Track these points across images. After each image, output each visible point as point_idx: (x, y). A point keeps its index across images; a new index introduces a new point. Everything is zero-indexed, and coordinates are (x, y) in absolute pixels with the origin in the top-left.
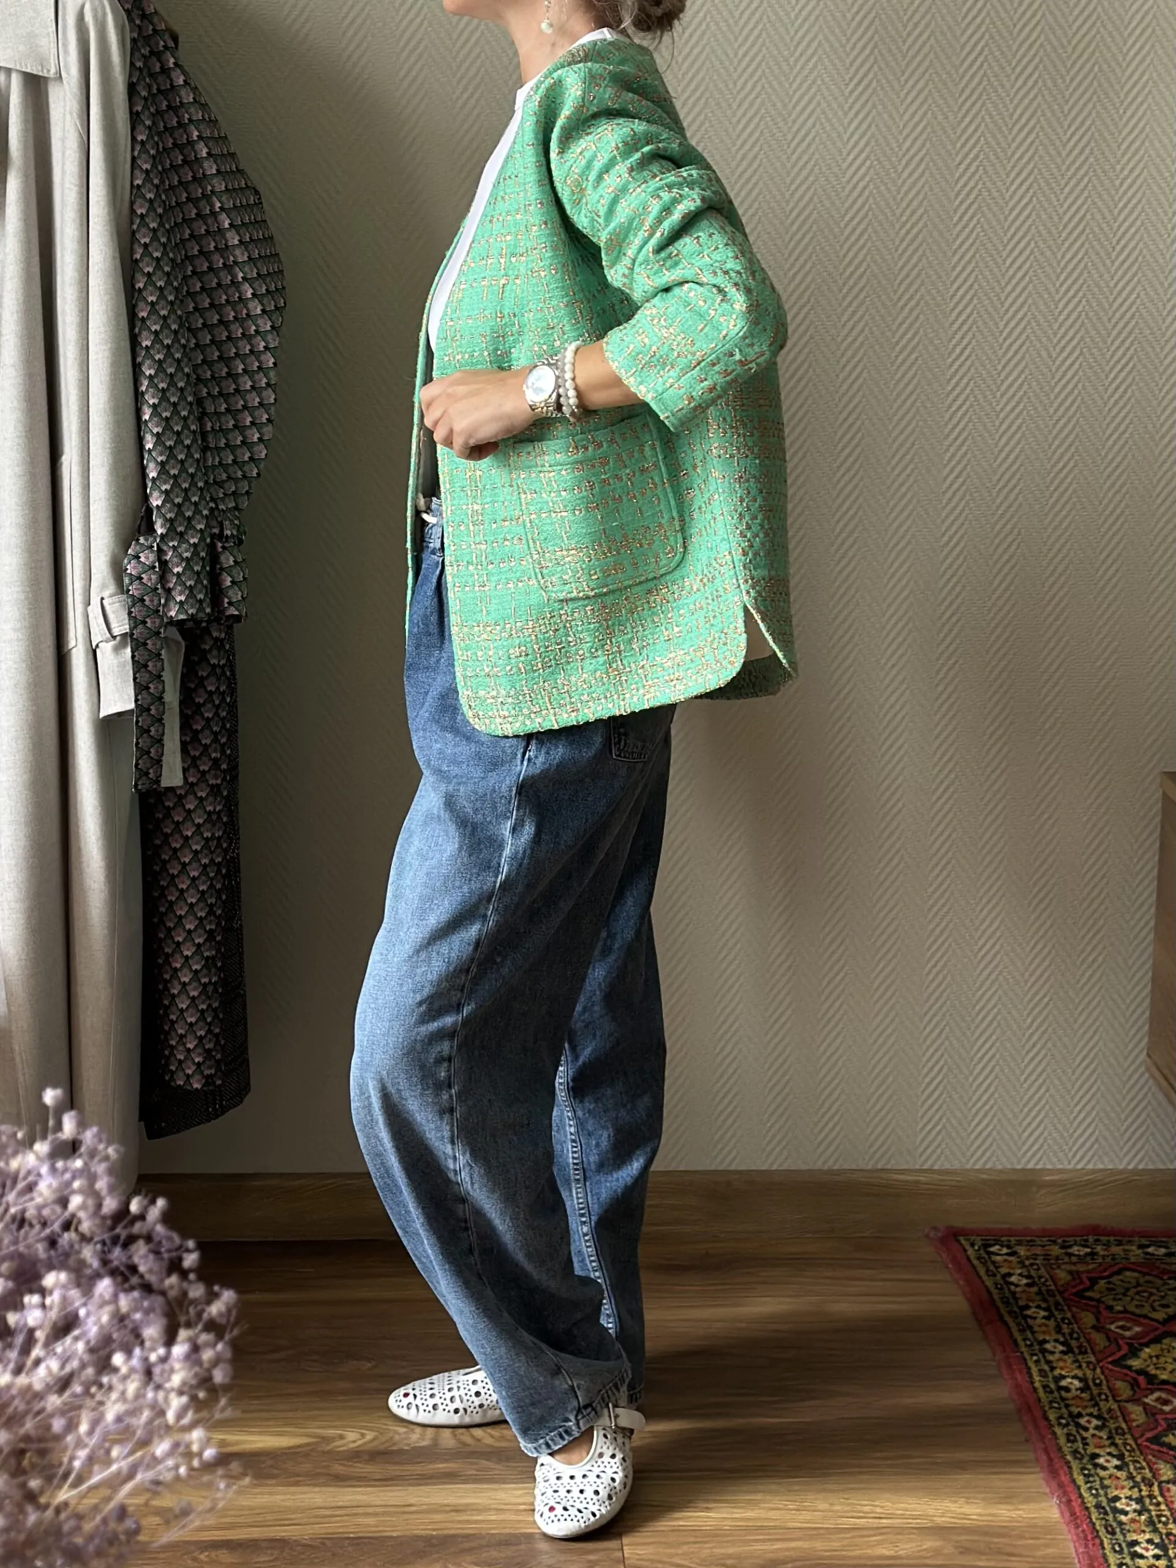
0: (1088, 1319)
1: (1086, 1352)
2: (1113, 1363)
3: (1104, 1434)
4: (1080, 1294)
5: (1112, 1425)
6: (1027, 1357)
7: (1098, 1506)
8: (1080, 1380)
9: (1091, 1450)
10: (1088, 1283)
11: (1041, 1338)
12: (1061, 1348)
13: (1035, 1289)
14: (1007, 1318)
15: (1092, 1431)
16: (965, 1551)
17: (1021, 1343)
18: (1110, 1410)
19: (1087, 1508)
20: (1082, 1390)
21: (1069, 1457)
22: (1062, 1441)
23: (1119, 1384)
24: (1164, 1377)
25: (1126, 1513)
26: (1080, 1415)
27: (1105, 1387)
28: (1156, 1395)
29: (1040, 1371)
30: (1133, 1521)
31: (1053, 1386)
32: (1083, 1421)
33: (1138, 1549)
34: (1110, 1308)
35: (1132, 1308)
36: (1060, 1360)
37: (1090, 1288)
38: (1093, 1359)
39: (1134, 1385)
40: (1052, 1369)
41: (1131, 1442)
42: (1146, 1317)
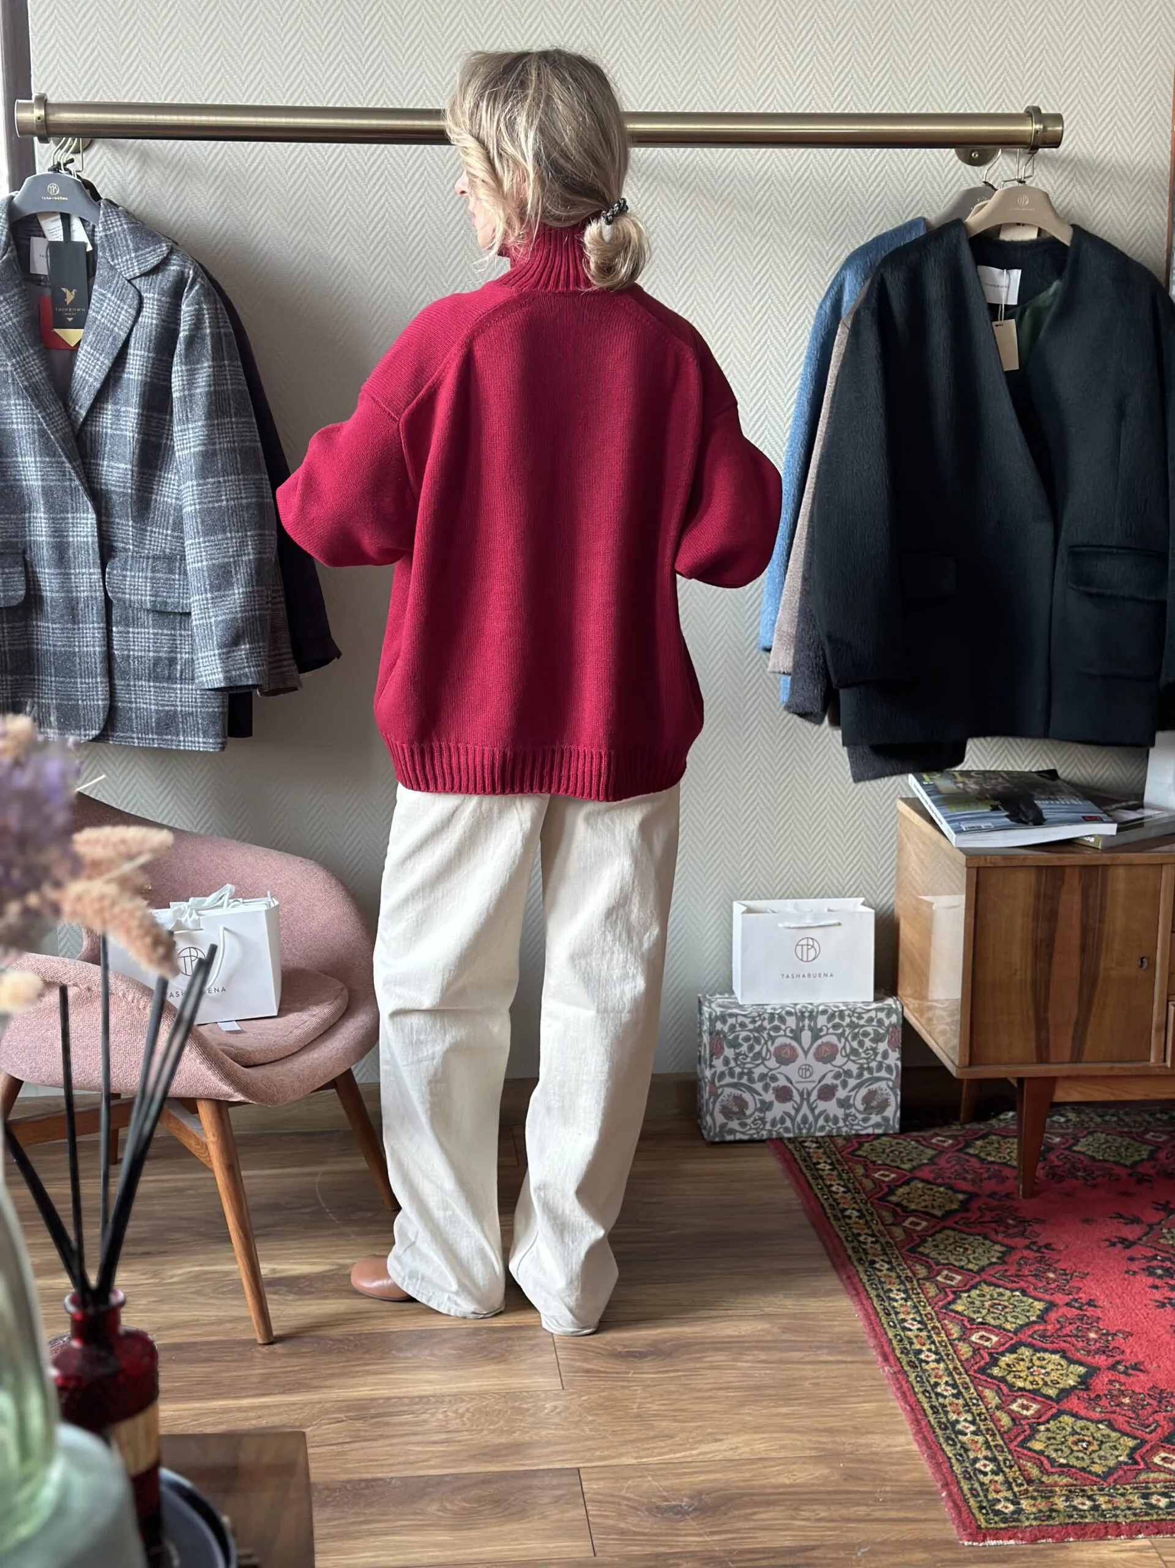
0: (860, 1170)
1: (859, 1193)
2: (879, 1199)
3: (878, 1246)
4: (852, 1153)
5: (883, 1240)
6: (819, 1195)
7: (878, 1296)
8: (858, 1211)
9: (870, 1258)
10: (857, 1145)
11: (829, 1183)
12: (842, 1189)
13: (821, 1151)
14: (804, 1169)
15: (869, 1245)
16: (786, 1329)
17: (815, 1188)
18: (879, 1231)
19: (870, 1298)
20: (859, 1217)
21: (856, 1263)
22: (850, 1252)
23: (885, 1214)
24: (913, 1207)
25: (896, 1301)
26: (859, 1235)
27: (875, 1215)
28: (911, 1219)
29: (830, 1205)
30: (902, 1305)
31: (840, 1216)
32: (862, 1238)
33: (906, 1325)
34: (873, 1162)
35: (888, 1162)
36: (843, 1197)
37: (859, 1149)
38: (864, 1196)
39: (895, 1214)
40: (838, 1204)
41: (896, 1252)
42: (898, 1168)
